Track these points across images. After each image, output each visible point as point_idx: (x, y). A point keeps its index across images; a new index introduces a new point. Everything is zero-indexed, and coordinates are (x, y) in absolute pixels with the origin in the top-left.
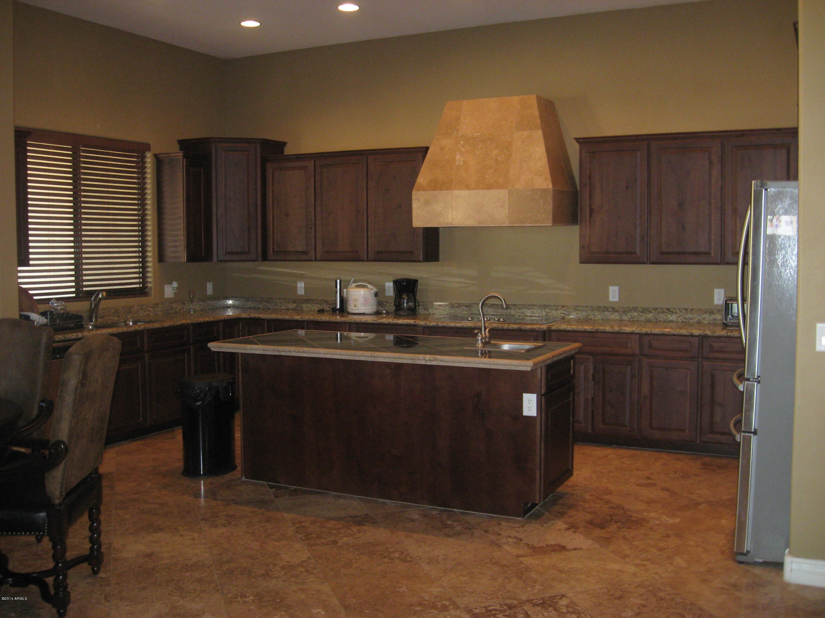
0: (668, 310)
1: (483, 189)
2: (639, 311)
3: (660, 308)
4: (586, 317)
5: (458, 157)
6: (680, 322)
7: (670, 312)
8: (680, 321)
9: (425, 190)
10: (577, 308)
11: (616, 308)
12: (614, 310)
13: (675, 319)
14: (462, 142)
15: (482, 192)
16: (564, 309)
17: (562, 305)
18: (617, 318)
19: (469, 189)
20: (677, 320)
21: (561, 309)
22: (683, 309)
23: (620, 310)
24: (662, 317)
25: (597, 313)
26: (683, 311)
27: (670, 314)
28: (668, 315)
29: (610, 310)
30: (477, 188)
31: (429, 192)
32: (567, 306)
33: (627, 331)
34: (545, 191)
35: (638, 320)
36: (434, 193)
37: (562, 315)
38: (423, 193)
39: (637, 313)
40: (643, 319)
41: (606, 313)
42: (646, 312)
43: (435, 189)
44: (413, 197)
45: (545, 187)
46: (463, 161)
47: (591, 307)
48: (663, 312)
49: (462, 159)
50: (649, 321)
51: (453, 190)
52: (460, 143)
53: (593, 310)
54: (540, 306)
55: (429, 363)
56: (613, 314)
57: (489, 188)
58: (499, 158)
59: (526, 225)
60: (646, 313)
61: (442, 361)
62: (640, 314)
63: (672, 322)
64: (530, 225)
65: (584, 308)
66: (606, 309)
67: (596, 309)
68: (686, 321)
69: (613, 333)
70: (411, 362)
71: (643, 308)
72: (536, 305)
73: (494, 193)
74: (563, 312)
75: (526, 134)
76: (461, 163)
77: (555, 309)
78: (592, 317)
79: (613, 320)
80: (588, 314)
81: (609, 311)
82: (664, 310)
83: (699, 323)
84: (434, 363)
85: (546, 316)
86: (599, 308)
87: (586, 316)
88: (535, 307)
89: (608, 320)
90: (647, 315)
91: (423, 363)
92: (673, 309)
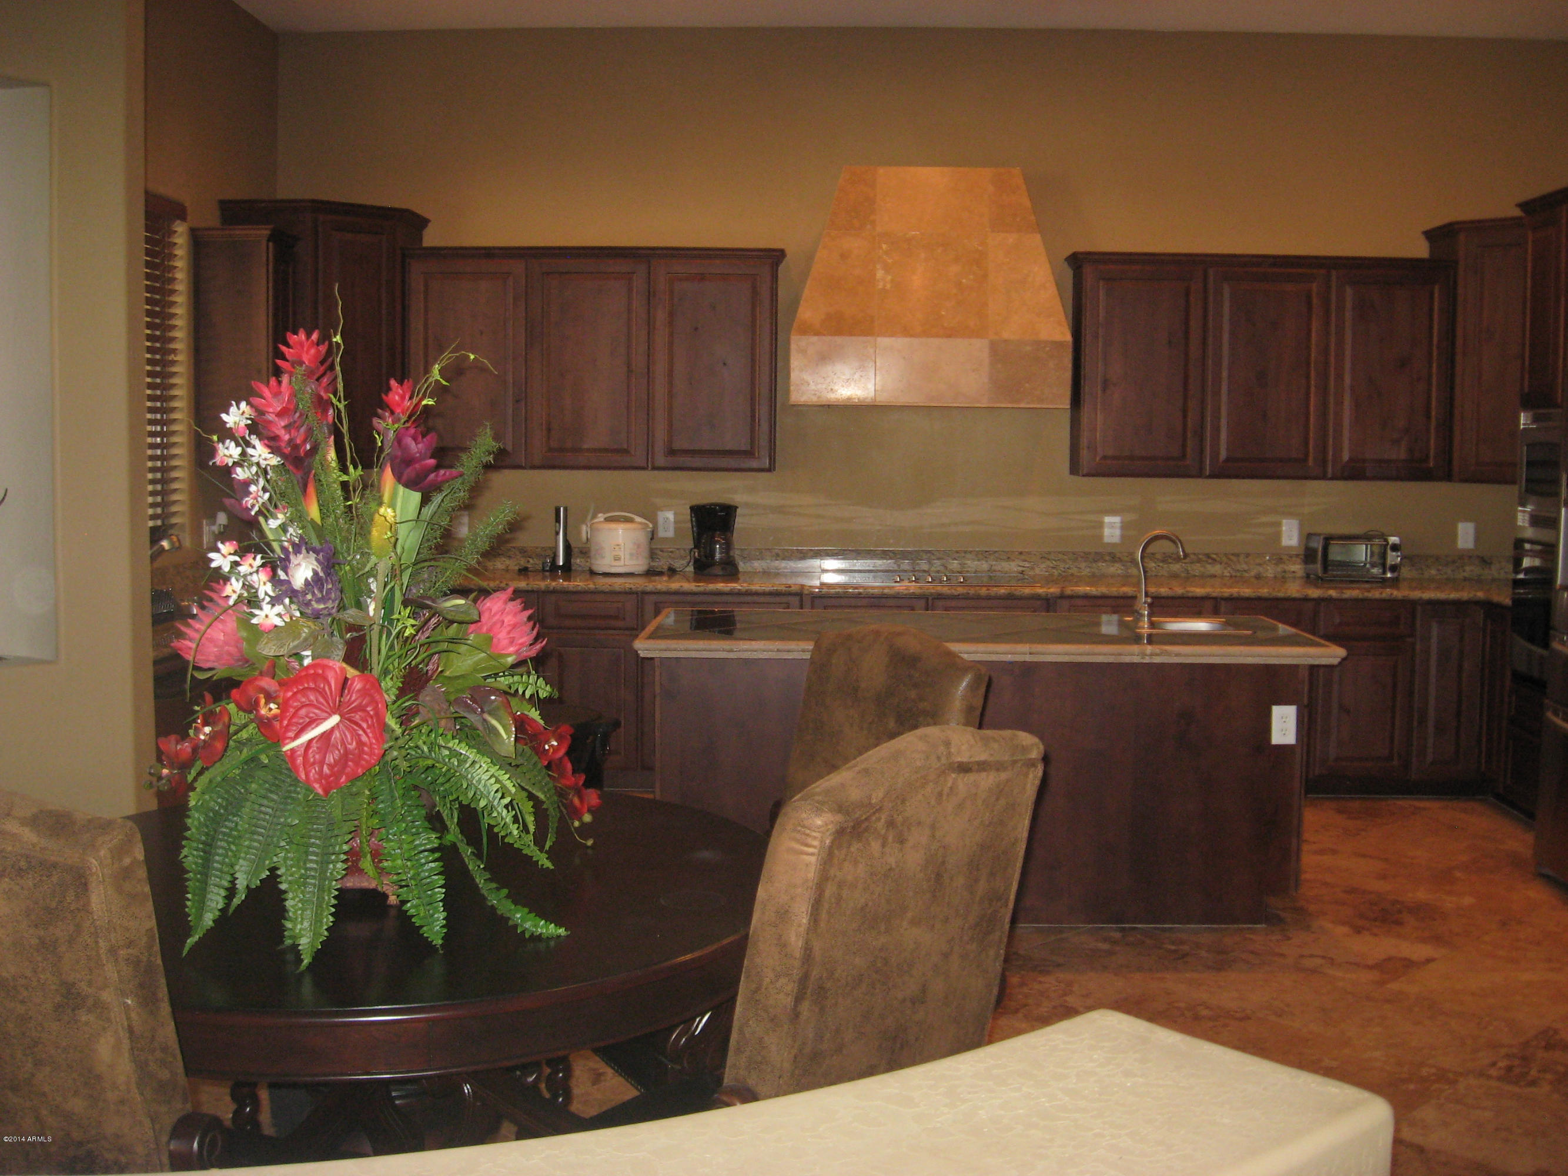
0: (1208, 556)
1: (937, 336)
2: (1158, 559)
3: (1194, 554)
4: (1064, 572)
5: (880, 274)
6: (1226, 576)
7: (1210, 561)
8: (1228, 574)
9: (817, 333)
10: (1046, 556)
11: (1118, 555)
12: (1114, 558)
13: (1219, 572)
14: (884, 246)
15: (936, 342)
16: (1023, 557)
17: (1020, 550)
18: (1119, 572)
19: (912, 336)
20: (1223, 573)
21: (1018, 558)
22: (1233, 554)
23: (1126, 559)
24: (1197, 569)
25: (1083, 565)
26: (1232, 557)
27: (1210, 563)
28: (1209, 567)
29: (1107, 558)
30: (926, 334)
31: (828, 338)
32: (1029, 553)
33: (1199, 595)
34: (1060, 345)
35: (1156, 576)
36: (839, 340)
37: (1021, 569)
38: (815, 339)
39: (1155, 563)
40: (1166, 574)
41: (1100, 564)
42: (1170, 561)
43: (838, 332)
44: (793, 347)
45: (1058, 337)
46: (892, 281)
47: (1074, 554)
48: (1199, 561)
49: (889, 278)
50: (1174, 576)
51: (878, 336)
52: (881, 248)
53: (1077, 559)
54: (977, 553)
55: (1147, 660)
56: (1113, 566)
57: (949, 336)
58: (964, 281)
59: (1022, 405)
60: (1170, 563)
61: (1176, 655)
62: (1161, 564)
63: (1215, 576)
64: (1028, 406)
65: (1061, 556)
66: (1098, 557)
67: (1082, 557)
68: (1238, 574)
69: (1172, 598)
70: (1111, 659)
71: (1164, 553)
72: (971, 552)
73: (961, 344)
74: (1021, 564)
75: (1011, 239)
76: (888, 286)
77: (1005, 557)
78: (1074, 571)
79: (1112, 576)
80: (1067, 566)
81: (1106, 561)
82: (1200, 556)
83: (1258, 577)
84: (1157, 660)
85: (989, 571)
86: (1086, 556)
87: (1063, 570)
88: (969, 556)
89: (1104, 576)
90: (1172, 565)
91: (1136, 659)
92: (1216, 554)
